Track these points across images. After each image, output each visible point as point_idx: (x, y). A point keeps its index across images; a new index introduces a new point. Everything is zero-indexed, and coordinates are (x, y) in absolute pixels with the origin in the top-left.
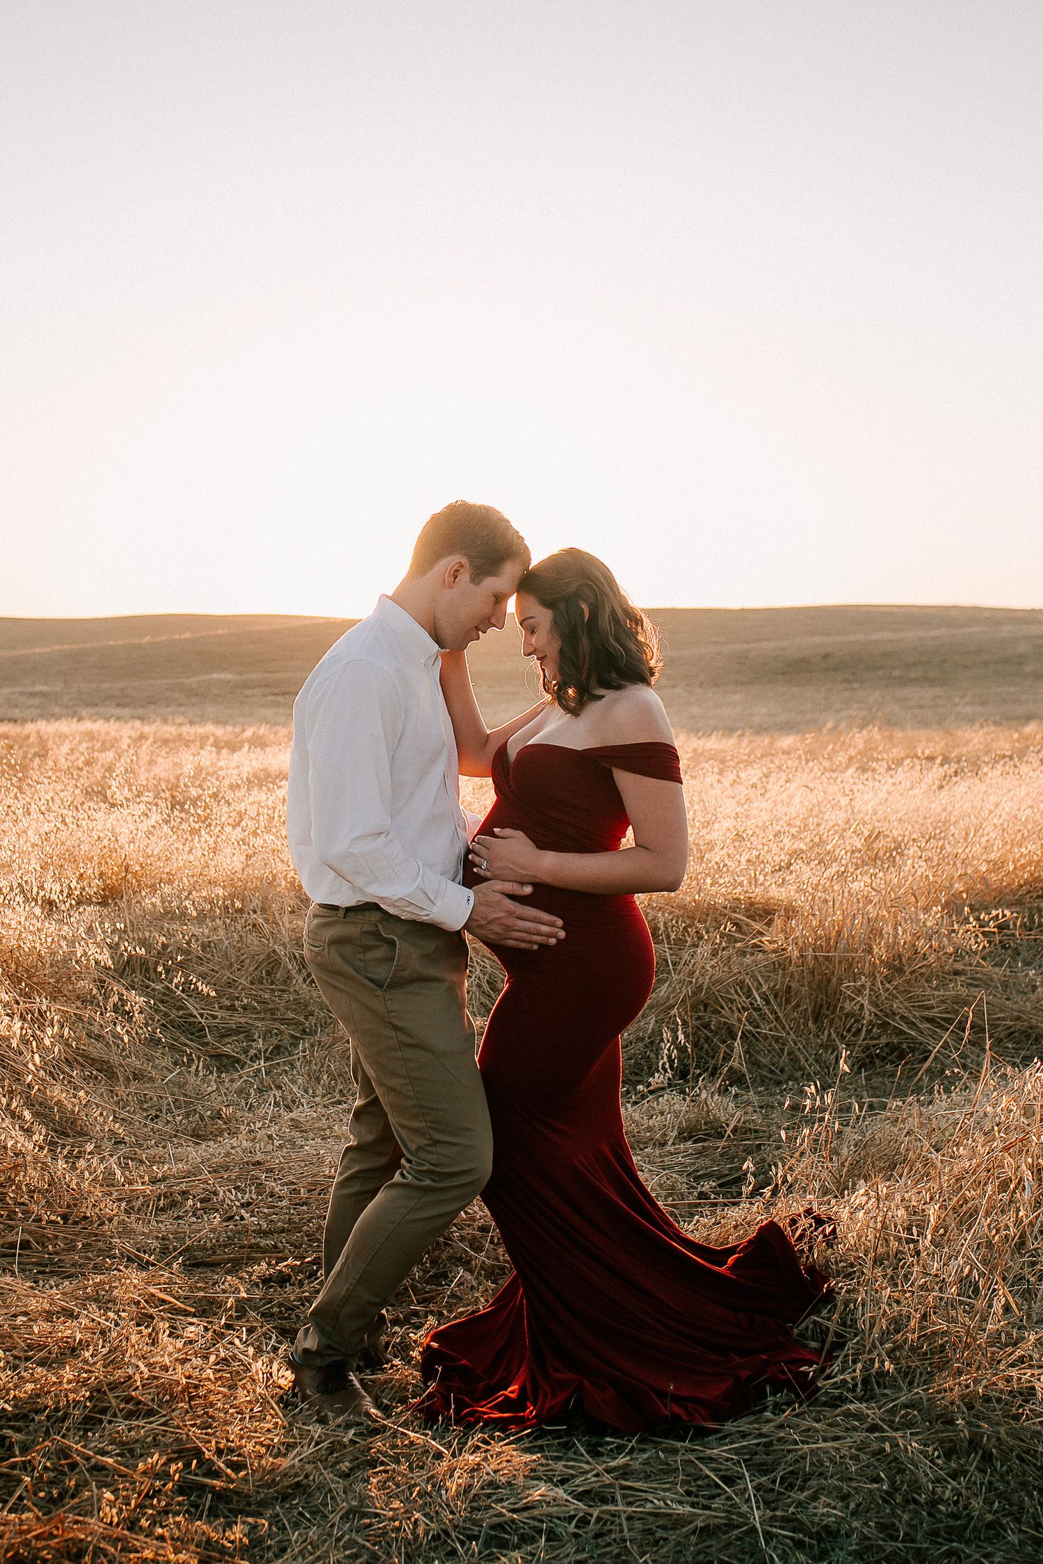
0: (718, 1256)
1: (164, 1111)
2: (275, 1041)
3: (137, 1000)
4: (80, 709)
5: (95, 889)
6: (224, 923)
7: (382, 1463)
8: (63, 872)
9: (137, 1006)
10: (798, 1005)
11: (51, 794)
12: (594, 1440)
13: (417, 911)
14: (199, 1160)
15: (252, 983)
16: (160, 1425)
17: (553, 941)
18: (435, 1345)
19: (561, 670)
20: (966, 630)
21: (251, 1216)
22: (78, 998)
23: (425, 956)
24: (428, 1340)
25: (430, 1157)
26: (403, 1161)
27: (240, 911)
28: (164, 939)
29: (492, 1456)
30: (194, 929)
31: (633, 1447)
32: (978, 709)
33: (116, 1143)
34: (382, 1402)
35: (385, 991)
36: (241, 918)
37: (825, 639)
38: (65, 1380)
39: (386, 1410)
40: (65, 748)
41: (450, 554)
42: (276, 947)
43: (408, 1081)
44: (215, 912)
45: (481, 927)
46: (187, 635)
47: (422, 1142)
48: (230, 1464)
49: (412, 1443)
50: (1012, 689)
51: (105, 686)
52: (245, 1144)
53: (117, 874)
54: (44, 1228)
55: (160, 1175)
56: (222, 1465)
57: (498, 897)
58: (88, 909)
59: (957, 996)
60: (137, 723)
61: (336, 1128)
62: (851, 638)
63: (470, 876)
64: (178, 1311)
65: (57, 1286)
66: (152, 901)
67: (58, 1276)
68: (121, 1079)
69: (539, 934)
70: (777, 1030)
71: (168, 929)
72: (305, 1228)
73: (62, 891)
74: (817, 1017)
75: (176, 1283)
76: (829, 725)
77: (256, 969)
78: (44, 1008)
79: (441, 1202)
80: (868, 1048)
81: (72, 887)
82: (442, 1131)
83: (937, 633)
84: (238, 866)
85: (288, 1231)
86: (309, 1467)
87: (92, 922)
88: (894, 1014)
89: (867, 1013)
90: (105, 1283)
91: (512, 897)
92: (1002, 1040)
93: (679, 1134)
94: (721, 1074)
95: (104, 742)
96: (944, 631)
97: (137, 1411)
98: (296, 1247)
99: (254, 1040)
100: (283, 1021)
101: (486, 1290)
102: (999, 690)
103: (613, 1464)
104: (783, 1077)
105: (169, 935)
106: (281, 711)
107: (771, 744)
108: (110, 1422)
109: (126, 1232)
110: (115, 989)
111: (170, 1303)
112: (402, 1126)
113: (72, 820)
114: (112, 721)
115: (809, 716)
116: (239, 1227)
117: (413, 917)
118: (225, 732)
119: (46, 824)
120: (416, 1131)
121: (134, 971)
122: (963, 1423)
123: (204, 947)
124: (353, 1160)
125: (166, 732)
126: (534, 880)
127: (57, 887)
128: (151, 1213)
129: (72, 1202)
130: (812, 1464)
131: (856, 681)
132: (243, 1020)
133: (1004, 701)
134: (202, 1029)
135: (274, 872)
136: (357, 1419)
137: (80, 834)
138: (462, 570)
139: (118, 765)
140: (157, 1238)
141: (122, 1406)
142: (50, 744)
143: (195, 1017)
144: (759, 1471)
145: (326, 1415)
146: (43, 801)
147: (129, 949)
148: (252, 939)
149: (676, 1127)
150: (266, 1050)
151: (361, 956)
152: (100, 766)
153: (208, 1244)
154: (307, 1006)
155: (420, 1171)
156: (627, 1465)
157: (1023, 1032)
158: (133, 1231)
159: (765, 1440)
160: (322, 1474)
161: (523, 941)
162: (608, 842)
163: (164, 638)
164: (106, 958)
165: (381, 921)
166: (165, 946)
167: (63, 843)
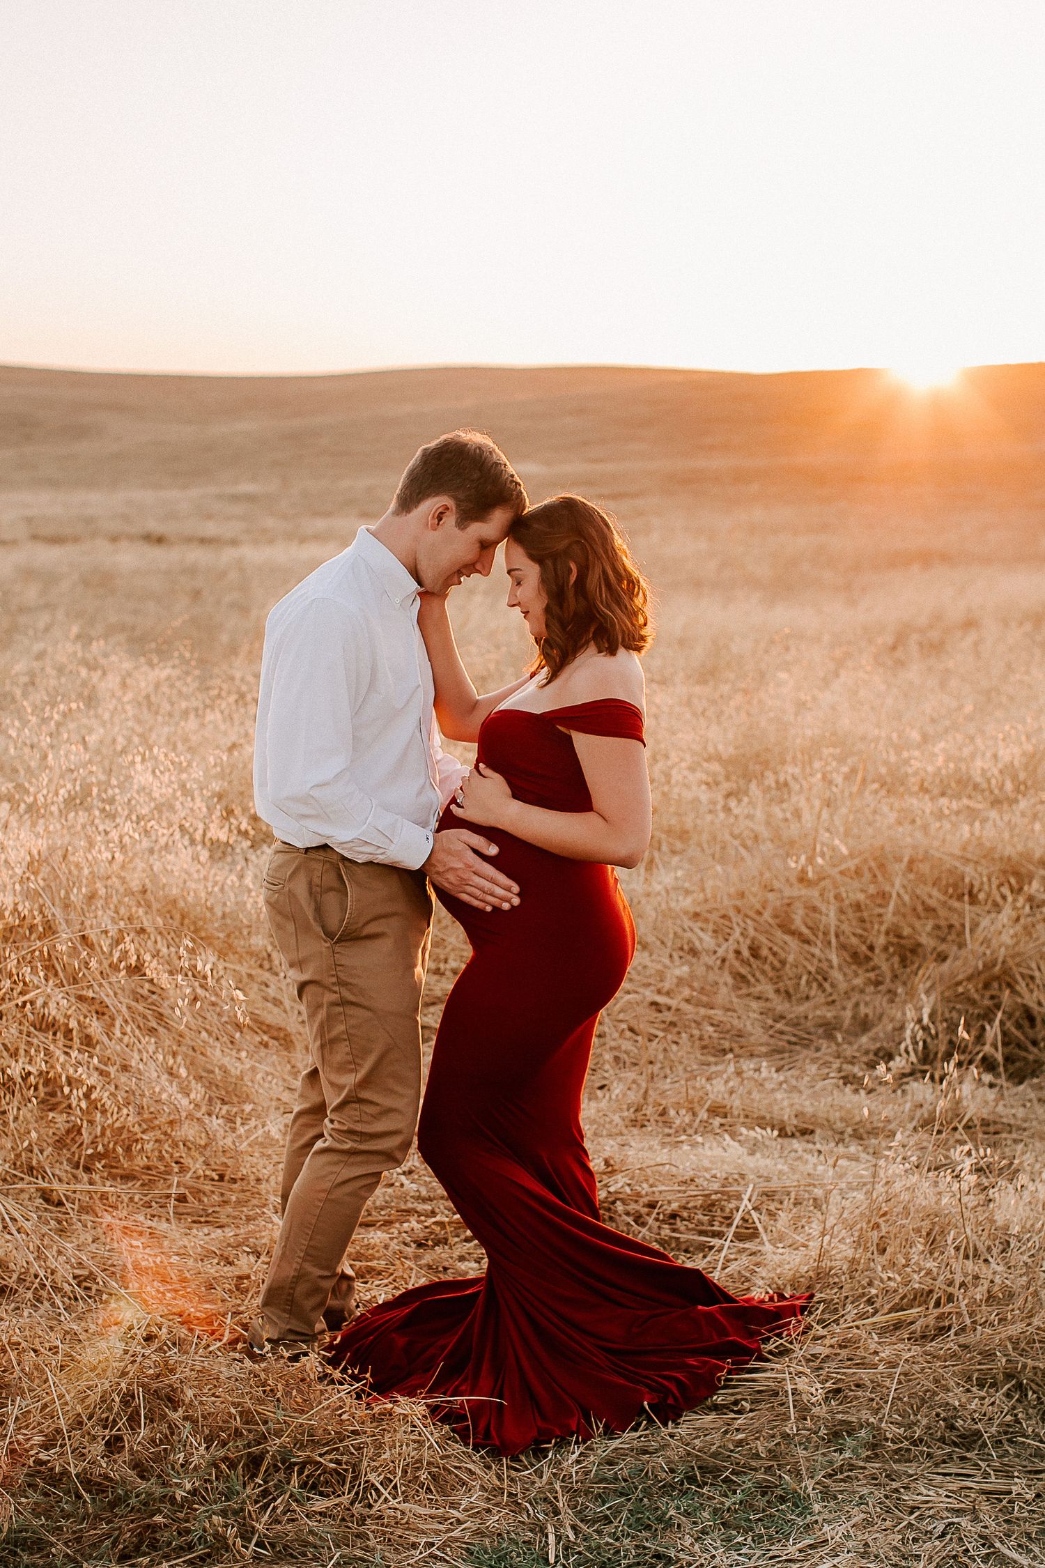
35: (336, 943)
41: (436, 495)
138: (448, 513)
161: (477, 898)
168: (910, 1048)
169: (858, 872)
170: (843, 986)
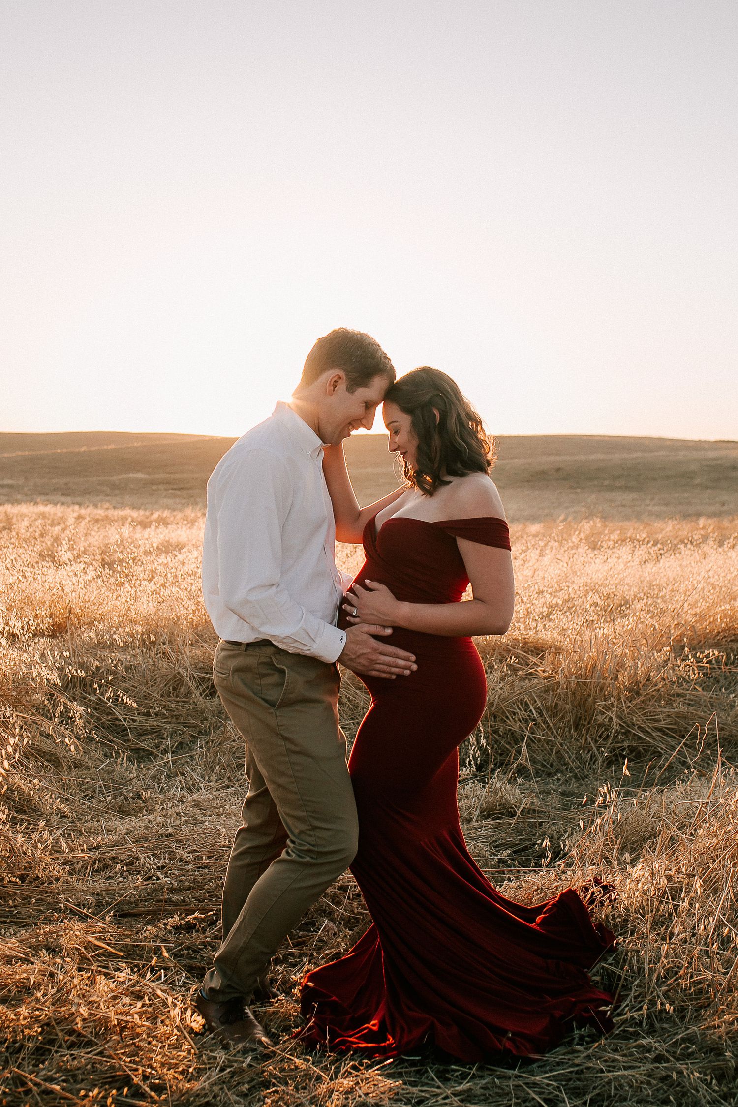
0: (529, 914)
1: (97, 792)
2: (179, 739)
3: (78, 709)
4: (35, 497)
5: (47, 625)
6: (142, 651)
7: (274, 1085)
8: (23, 612)
9: (78, 714)
10: (563, 718)
11: (16, 556)
12: (442, 1068)
13: (301, 647)
14: (125, 832)
15: (162, 696)
16: (97, 1055)
17: (407, 672)
18: (311, 984)
19: (418, 461)
20: (653, 454)
21: (165, 877)
22: (34, 706)
23: (307, 682)
24: (306, 980)
25: (310, 839)
26: (288, 842)
27: (154, 643)
28: (98, 663)
29: (362, 1081)
30: (119, 656)
31: (474, 1074)
32: (664, 508)
33: (61, 817)
34: (270, 1031)
35: (277, 709)
36: (154, 648)
37: (558, 458)
38: (21, 1017)
39: (275, 1038)
40: (26, 523)
41: (331, 368)
42: (180, 670)
43: (293, 780)
44: (135, 643)
45: (351, 660)
46: (112, 446)
47: (303, 827)
48: (153, 1087)
49: (296, 1067)
50: (686, 495)
51: (54, 481)
52: (159, 819)
53: (63, 614)
54: (6, 887)
55: (95, 845)
56: (147, 1089)
57: (365, 637)
58: (42, 640)
59: (679, 713)
60: (76, 507)
61: (227, 807)
62: (577, 458)
63: (343, 620)
64: (110, 955)
65: (15, 934)
66: (88, 635)
67: (16, 925)
68: (65, 767)
69: (396, 666)
70: (547, 735)
71: (101, 657)
72: (206, 887)
73: (22, 628)
74: (577, 727)
75: (108, 932)
76: (561, 518)
77: (165, 686)
78: (8, 714)
79: (319, 875)
80: (614, 749)
81: (30, 624)
82: (318, 819)
83: (635, 455)
84: (152, 610)
85: (194, 888)
86: (216, 1089)
87: (44, 649)
88: (634, 725)
89: (615, 724)
90: (52, 933)
91: (376, 637)
92: (711, 744)
93: (481, 812)
94: (511, 769)
95: (53, 520)
96: (639, 454)
97: (79, 1042)
98: (200, 901)
99: (164, 738)
100: (185, 725)
101: (345, 936)
102: (677, 495)
103: (459, 1088)
104: (553, 771)
105: (102, 660)
106: (178, 500)
107: (523, 530)
108: (56, 1052)
109: (69, 889)
110: (62, 700)
111: (103, 948)
112: (288, 815)
113: (30, 574)
114: (58, 506)
115: (546, 511)
116: (156, 885)
117: (298, 651)
118: (139, 514)
119: (11, 577)
120: (299, 819)
121: (75, 686)
122: (730, 1054)
123: (127, 669)
124: (245, 839)
125: (97, 514)
126: (393, 625)
127: (19, 625)
128: (88, 875)
129: (27, 865)
130: (616, 1088)
131: (578, 487)
132: (155, 723)
133: (681, 504)
134: (125, 729)
135: (178, 614)
136: (252, 1046)
137: (36, 585)
138: (340, 381)
139: (63, 536)
140: (93, 894)
141: (67, 1038)
142: (14, 521)
143: (120, 720)
144: (573, 1094)
145: (228, 1043)
146: (8, 560)
147: (73, 671)
148: (163, 664)
149: (478, 808)
150: (173, 746)
151: (258, 682)
152: (50, 537)
153: (133, 899)
154: (202, 714)
155: (301, 850)
156: (470, 1090)
157: (726, 739)
158: (74, 889)
159: (576, 1069)
160: (227, 1094)
161: (384, 672)
162: (454, 596)
163: (96, 448)
164: (55, 678)
165: (274, 654)
166: (98, 668)
167: (23, 591)
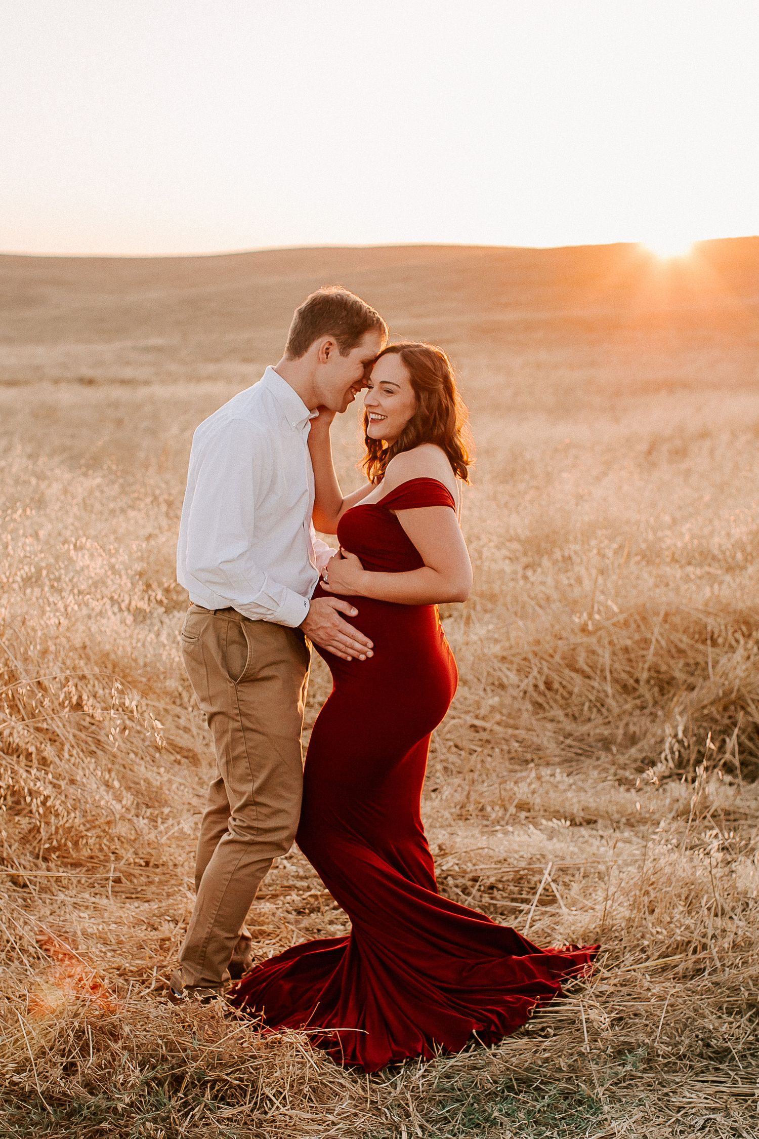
35: (238, 684)
112: (234, 791)
138: (332, 348)
155: (243, 828)
161: (341, 650)
168: (669, 757)
169: (626, 624)
170: (616, 711)
